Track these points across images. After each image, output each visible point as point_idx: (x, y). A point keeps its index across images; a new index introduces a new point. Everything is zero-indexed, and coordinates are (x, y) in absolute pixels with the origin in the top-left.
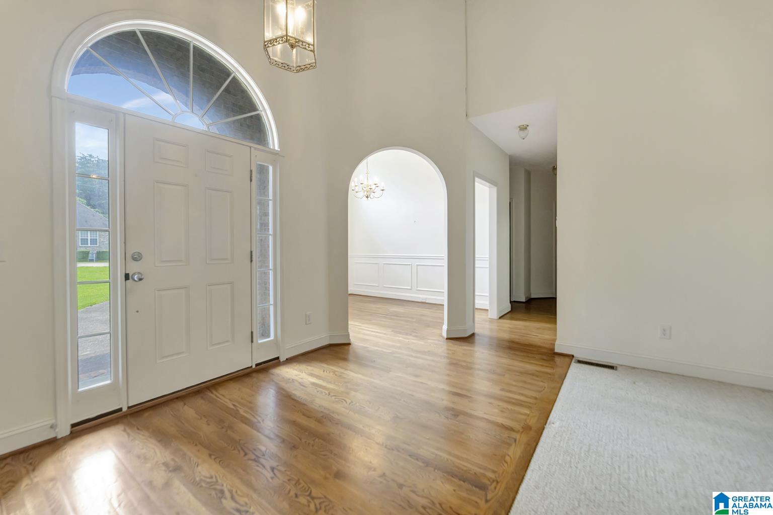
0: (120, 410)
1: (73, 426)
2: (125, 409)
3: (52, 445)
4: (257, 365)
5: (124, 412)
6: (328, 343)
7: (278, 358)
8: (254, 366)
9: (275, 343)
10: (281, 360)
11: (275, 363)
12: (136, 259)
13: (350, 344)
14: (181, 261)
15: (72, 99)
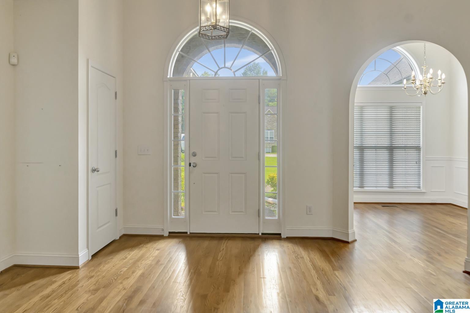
0: (186, 233)
1: (170, 233)
2: (188, 233)
3: (160, 237)
4: (263, 234)
5: (188, 235)
6: (331, 237)
7: (280, 234)
8: (260, 234)
9: (279, 222)
10: (283, 236)
11: (277, 237)
12: (194, 155)
13: (348, 243)
14: (215, 157)
15: (171, 80)
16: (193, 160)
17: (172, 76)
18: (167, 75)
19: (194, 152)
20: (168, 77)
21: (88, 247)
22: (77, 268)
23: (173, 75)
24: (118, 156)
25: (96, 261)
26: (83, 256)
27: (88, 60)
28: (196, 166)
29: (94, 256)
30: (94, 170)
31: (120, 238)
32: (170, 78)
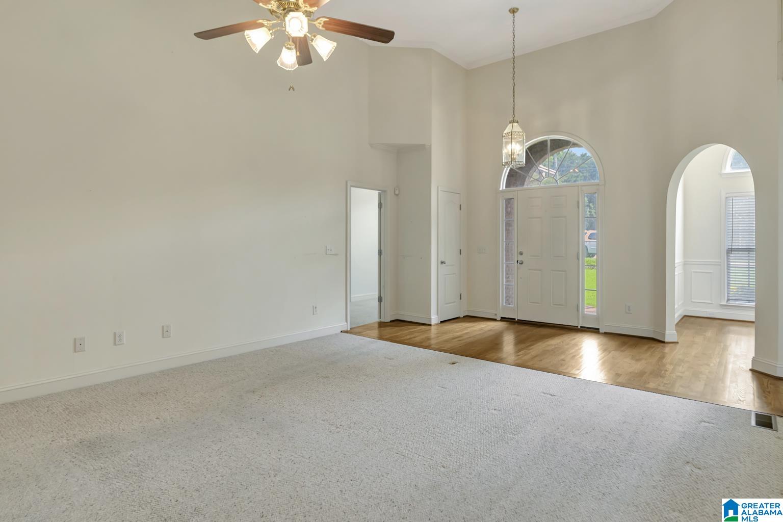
0: (515, 319)
1: (502, 318)
2: (516, 320)
3: (494, 320)
4: (581, 327)
6: (652, 337)
7: (598, 329)
8: (579, 327)
9: (597, 318)
10: (601, 331)
11: (595, 331)
12: (521, 254)
13: (663, 342)
14: (538, 256)
15: (503, 191)
16: (520, 258)
17: (504, 188)
18: (500, 188)
19: (521, 252)
20: (501, 189)
21: (438, 314)
22: (430, 325)
23: (506, 187)
24: (462, 253)
25: (442, 324)
26: (434, 319)
27: (438, 187)
28: (522, 263)
29: (441, 322)
30: (442, 263)
31: (464, 317)
32: (502, 190)
